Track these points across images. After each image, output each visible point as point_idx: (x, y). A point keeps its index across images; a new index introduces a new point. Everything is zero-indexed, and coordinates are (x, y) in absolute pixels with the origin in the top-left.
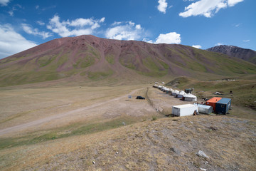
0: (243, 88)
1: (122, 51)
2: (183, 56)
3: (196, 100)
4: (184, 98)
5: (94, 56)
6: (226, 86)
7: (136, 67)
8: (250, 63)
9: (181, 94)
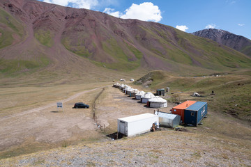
0: (227, 87)
1: (67, 26)
2: (162, 40)
3: (165, 105)
4: (149, 103)
5: (10, 29)
6: (209, 83)
7: (91, 54)
8: (243, 55)
9: (147, 97)
